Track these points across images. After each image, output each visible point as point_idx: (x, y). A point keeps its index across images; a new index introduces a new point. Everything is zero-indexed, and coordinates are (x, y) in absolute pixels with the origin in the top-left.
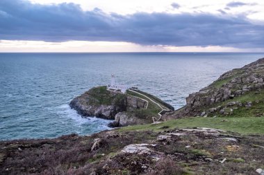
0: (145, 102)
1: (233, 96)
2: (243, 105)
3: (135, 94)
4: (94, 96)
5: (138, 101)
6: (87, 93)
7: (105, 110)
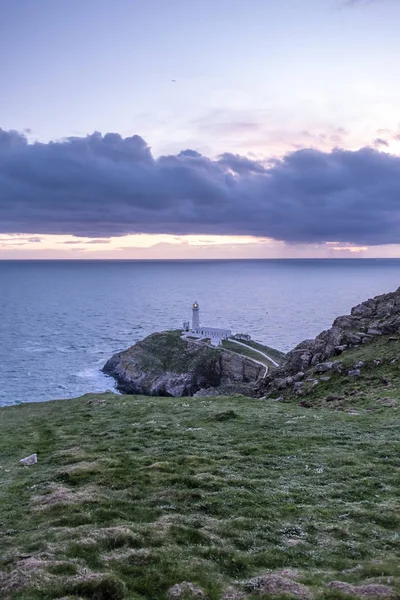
0: (261, 368)
1: (341, 347)
2: (345, 372)
3: (240, 350)
4: (153, 351)
5: (246, 364)
6: (139, 344)
7: (174, 384)
